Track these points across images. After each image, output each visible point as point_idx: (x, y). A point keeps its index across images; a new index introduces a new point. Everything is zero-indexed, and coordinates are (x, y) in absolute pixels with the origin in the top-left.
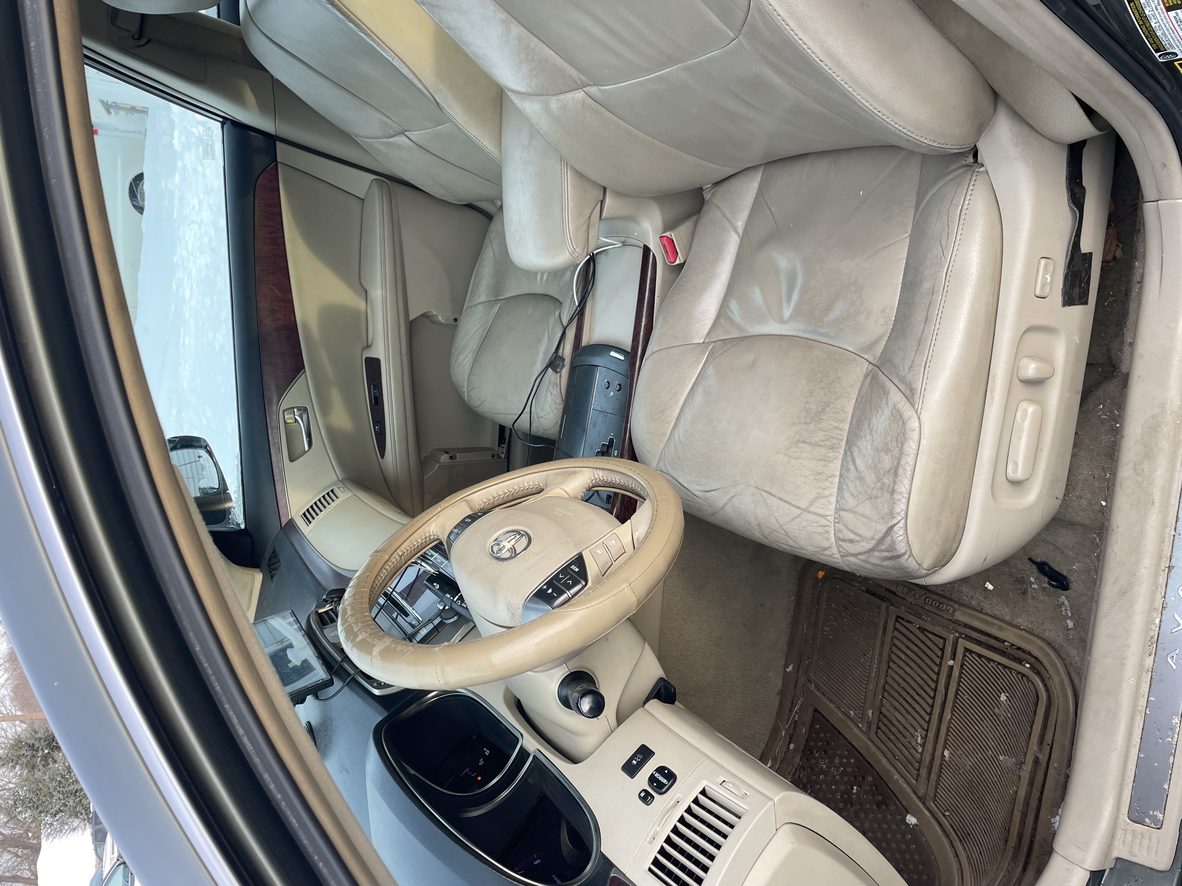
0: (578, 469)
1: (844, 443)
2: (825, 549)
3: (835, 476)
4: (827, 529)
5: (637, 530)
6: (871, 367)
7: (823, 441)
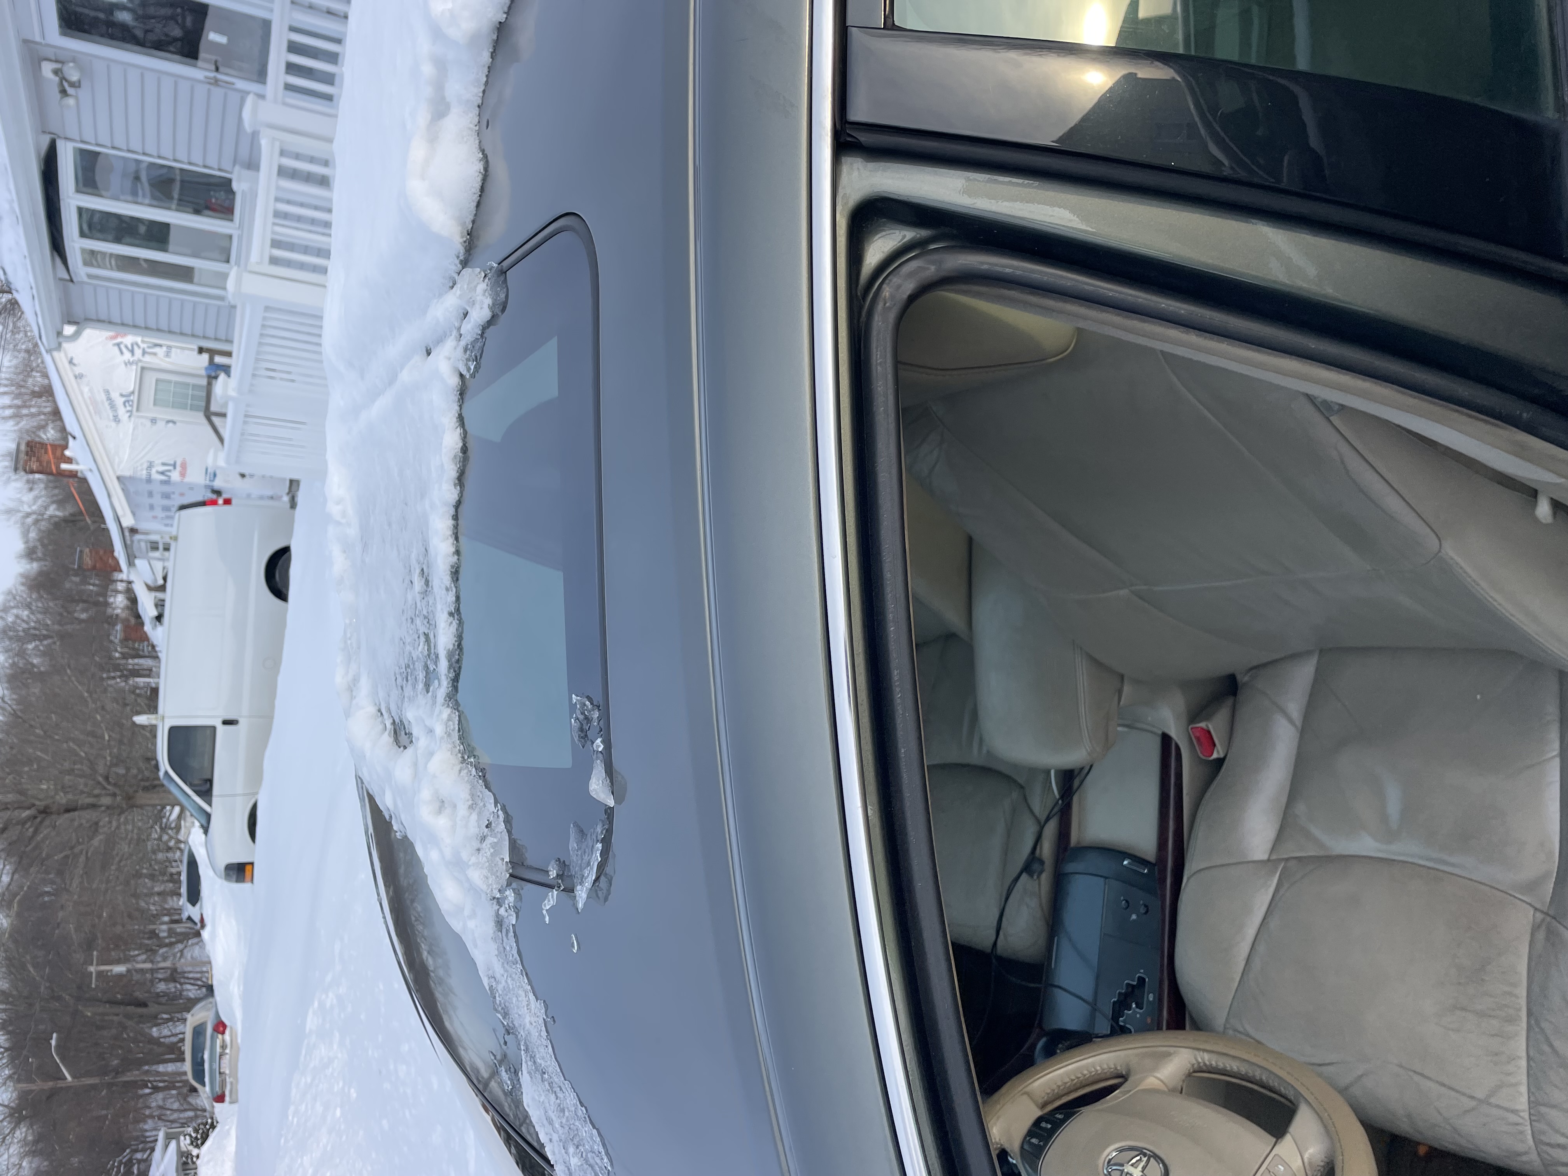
0: (1172, 1050)
1: (1524, 1014)
2: (1520, 1154)
3: (1519, 1058)
4: (1520, 1128)
5: (1307, 1150)
6: (1539, 916)
7: (1494, 1010)
